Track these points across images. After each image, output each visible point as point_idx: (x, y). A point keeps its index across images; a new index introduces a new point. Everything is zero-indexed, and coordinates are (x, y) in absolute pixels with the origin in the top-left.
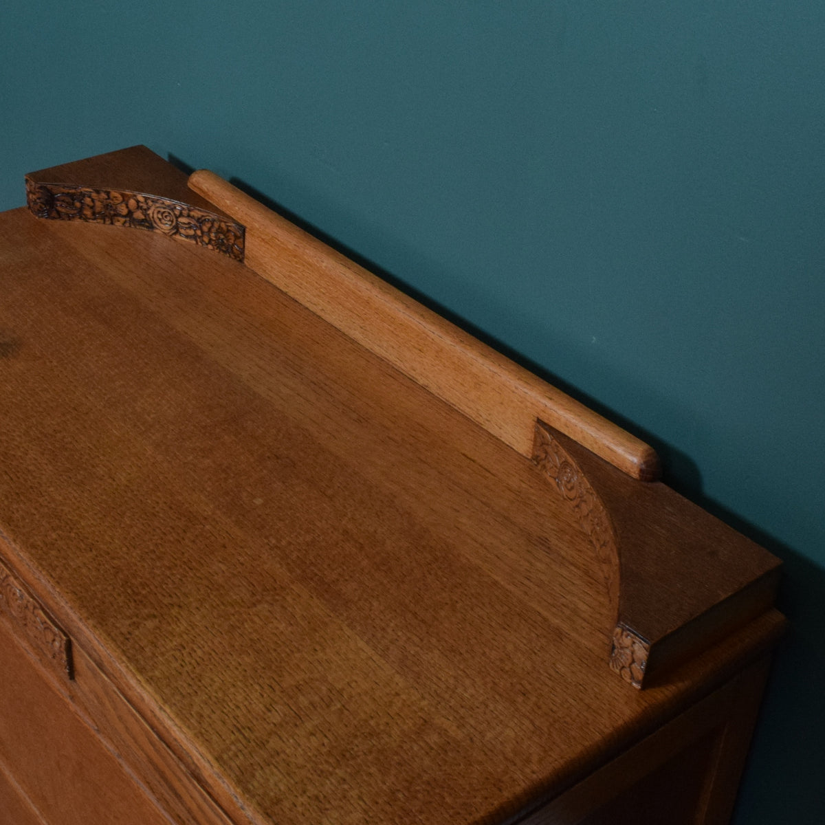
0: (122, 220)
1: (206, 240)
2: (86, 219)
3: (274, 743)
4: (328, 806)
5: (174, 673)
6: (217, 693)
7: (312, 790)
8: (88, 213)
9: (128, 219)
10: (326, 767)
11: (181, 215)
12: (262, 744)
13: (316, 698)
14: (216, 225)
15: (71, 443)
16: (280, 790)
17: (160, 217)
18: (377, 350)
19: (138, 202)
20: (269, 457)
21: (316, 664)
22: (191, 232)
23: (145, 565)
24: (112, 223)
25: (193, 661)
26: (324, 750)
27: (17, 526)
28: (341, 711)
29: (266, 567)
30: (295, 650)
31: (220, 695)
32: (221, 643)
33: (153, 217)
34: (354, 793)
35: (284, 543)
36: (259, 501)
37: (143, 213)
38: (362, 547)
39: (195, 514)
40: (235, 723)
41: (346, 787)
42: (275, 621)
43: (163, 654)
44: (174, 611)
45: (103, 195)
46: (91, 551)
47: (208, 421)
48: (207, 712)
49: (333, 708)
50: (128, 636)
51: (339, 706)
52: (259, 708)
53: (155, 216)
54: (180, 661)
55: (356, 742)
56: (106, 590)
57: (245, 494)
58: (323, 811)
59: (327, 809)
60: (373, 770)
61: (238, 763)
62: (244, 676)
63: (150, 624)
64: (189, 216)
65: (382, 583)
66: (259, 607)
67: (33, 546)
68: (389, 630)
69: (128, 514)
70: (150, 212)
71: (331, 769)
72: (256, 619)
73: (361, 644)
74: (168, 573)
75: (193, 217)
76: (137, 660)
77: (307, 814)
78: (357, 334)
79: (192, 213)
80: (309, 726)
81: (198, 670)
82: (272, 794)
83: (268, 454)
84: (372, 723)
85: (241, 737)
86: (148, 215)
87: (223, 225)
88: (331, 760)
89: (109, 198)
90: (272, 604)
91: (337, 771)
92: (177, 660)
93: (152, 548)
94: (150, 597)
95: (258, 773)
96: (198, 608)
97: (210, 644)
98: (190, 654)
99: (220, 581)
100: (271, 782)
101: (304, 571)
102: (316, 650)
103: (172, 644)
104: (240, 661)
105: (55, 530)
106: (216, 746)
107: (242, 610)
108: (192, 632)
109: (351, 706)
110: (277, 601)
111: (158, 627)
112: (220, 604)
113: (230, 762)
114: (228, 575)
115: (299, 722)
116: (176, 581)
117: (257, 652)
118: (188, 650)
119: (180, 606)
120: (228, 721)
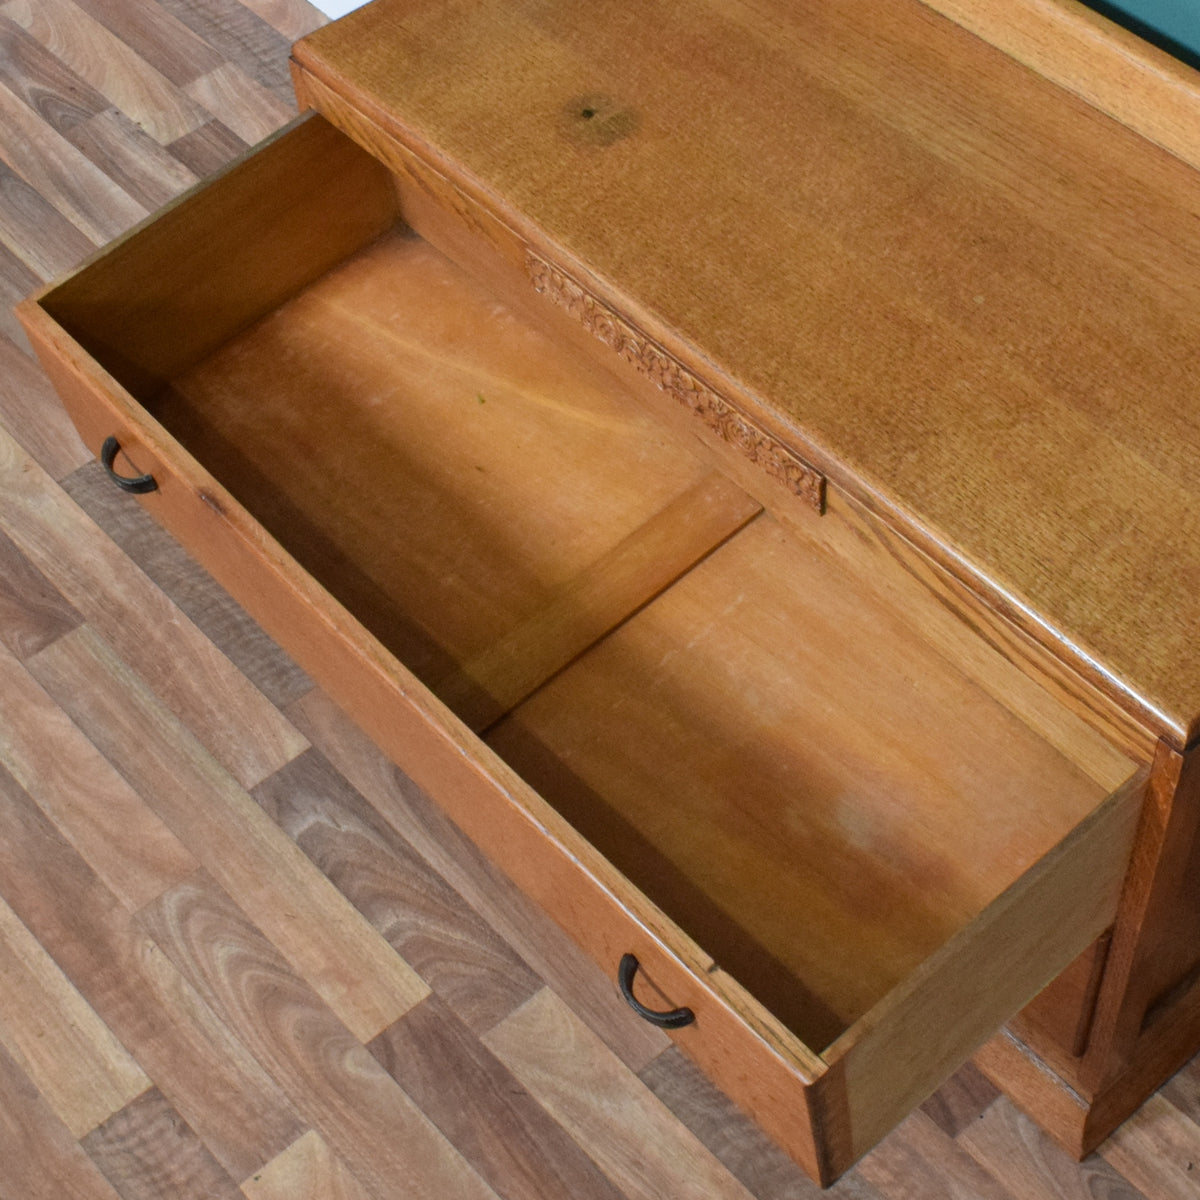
3: (1076, 573)
4: (1148, 631)
5: (954, 508)
6: (1003, 525)
7: (1128, 616)
10: (1134, 592)
12: (1066, 574)
13: (1106, 522)
15: (747, 246)
16: (1097, 619)
18: (1061, 81)
20: (974, 241)
21: (1095, 485)
23: (883, 389)
25: (970, 494)
26: (1129, 575)
27: (730, 357)
28: (1135, 532)
29: (1012, 379)
30: (1070, 472)
31: (1008, 526)
32: (991, 471)
34: (1169, 616)
35: (1022, 348)
36: (980, 300)
38: (1108, 346)
39: (916, 323)
40: (1032, 555)
41: (1160, 610)
42: (1041, 441)
43: (937, 489)
44: (932, 440)
46: (819, 377)
47: (891, 200)
48: (1000, 546)
49: (1127, 531)
50: (894, 472)
51: (1131, 528)
52: (1051, 536)
54: (955, 494)
55: (1158, 564)
56: (852, 422)
57: (961, 292)
58: (1144, 635)
59: (1148, 634)
60: (1183, 591)
61: (1048, 595)
62: (1026, 505)
63: (912, 457)
65: (1140, 387)
66: (1019, 427)
67: (757, 379)
68: (1161, 440)
69: (844, 330)
71: (1141, 594)
72: (1019, 440)
73: (1137, 458)
74: (910, 396)
76: (912, 498)
77: (1130, 640)
78: (1032, 61)
80: (1107, 551)
81: (978, 503)
82: (1090, 623)
83: (972, 238)
84: (1170, 543)
85: (1041, 568)
88: (1139, 584)
90: (1031, 422)
91: (1147, 595)
92: (951, 493)
93: (883, 368)
94: (901, 426)
95: (1071, 604)
96: (955, 434)
97: (980, 473)
98: (963, 486)
99: (969, 400)
100: (1086, 612)
101: (1053, 380)
102: (1091, 470)
103: (942, 477)
104: (1017, 489)
105: (772, 358)
106: (1021, 581)
107: (1002, 432)
108: (958, 461)
109: (1143, 527)
110: (1035, 418)
111: (921, 460)
112: (976, 427)
113: (1040, 596)
114: (975, 393)
115: (1095, 549)
116: (922, 404)
117: (1032, 477)
118: (960, 482)
119: (936, 434)
120: (1024, 554)
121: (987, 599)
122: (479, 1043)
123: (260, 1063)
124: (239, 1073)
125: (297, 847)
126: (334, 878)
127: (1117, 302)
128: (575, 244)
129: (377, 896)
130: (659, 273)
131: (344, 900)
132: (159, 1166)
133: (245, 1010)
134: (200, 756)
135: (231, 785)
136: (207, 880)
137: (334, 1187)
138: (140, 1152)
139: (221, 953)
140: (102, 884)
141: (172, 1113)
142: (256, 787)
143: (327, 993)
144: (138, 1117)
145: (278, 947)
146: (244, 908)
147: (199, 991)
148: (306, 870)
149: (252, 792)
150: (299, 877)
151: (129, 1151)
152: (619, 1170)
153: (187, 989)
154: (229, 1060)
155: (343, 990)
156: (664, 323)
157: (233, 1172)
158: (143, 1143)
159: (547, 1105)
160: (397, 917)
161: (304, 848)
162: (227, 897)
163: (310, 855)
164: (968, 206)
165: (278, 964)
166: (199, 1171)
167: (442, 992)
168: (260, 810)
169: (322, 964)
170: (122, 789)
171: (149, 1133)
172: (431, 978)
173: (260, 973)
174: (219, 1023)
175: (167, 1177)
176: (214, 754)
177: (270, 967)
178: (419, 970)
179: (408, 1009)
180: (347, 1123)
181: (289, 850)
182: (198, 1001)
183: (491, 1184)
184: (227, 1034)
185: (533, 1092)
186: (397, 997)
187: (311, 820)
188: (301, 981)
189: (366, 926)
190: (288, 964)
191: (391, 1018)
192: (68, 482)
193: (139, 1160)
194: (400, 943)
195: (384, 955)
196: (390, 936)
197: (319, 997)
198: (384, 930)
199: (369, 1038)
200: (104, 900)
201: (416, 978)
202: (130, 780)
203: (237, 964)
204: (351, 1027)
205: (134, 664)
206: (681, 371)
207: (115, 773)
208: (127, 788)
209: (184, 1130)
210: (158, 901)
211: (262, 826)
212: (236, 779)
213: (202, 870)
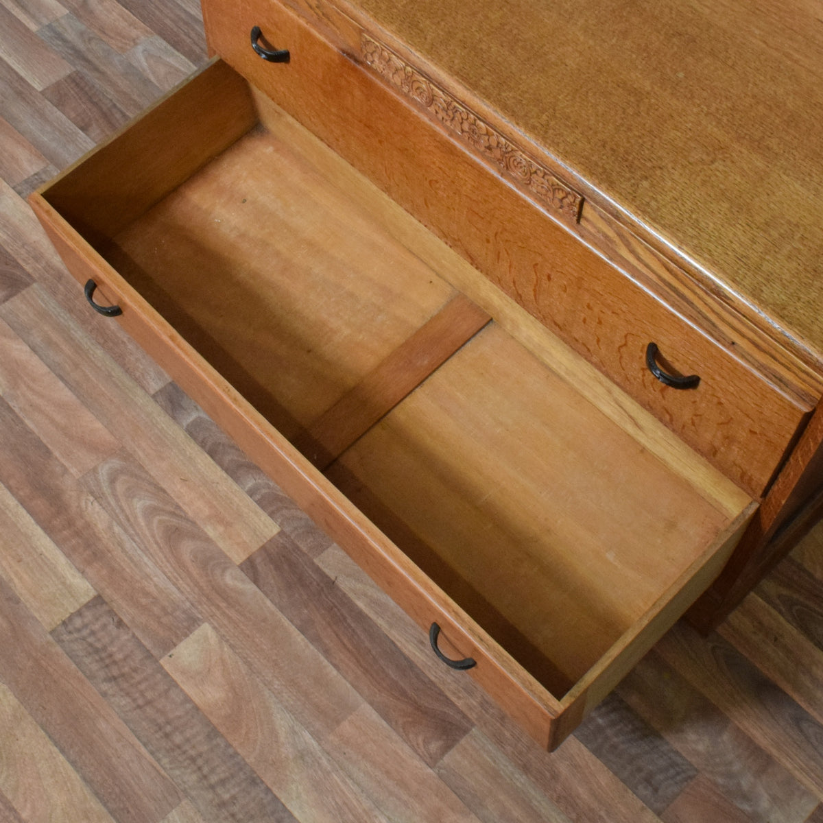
3: (766, 267)
4: (818, 308)
5: (678, 220)
6: (713, 232)
7: (804, 298)
10: (805, 280)
12: (759, 268)
13: (782, 231)
15: (518, 34)
16: (783, 299)
20: (673, 34)
21: (772, 205)
23: (621, 136)
25: (687, 210)
26: (801, 268)
27: (513, 111)
28: (803, 238)
29: (708, 130)
30: (754, 196)
31: (716, 233)
32: (700, 195)
35: (713, 109)
36: (681, 75)
38: (771, 109)
39: (639, 90)
40: (734, 254)
42: (732, 174)
43: (665, 206)
44: (658, 172)
46: (577, 127)
47: (614, 4)
48: (712, 247)
49: (797, 238)
50: (634, 195)
51: (799, 235)
52: (746, 241)
54: (677, 210)
56: (602, 159)
57: (668, 70)
58: (816, 311)
59: (818, 310)
61: (747, 282)
62: (727, 219)
63: (645, 184)
65: (795, 137)
66: (717, 164)
67: (534, 127)
68: (813, 175)
69: (590, 94)
71: (811, 281)
72: (718, 173)
73: (798, 187)
74: (640, 141)
76: (648, 213)
77: (807, 314)
80: (785, 252)
81: (694, 216)
82: (778, 302)
83: (671, 32)
85: (741, 263)
88: (809, 275)
90: (724, 161)
91: (815, 282)
92: (675, 210)
93: (620, 121)
94: (636, 162)
95: (764, 288)
96: (673, 168)
97: (693, 196)
98: (683, 204)
99: (681, 145)
100: (776, 295)
101: (736, 132)
102: (768, 195)
103: (668, 198)
104: (719, 207)
105: (543, 113)
106: (728, 271)
107: (705, 167)
108: (678, 187)
109: (807, 235)
110: (727, 158)
111: (652, 185)
112: (688, 164)
113: (742, 282)
114: (685, 140)
115: (777, 250)
116: (649, 147)
117: (729, 199)
118: (680, 202)
119: (660, 168)
120: (730, 253)
121: (703, 284)
122: (313, 563)
123: (168, 578)
124: (156, 586)
125: (185, 433)
126: (212, 453)
127: (773, 78)
128: (399, 31)
129: (240, 466)
130: (459, 51)
131: (219, 469)
132: (104, 648)
133: (157, 543)
134: (118, 372)
135: (140, 392)
136: (126, 456)
137: (223, 661)
138: (91, 640)
139: (139, 505)
140: (56, 458)
141: (111, 612)
142: (157, 393)
143: (210, 531)
144: (89, 616)
145: (177, 500)
146: (152, 474)
147: (126, 531)
148: (193, 449)
149: (154, 397)
150: (188, 453)
151: (84, 639)
152: (410, 648)
153: (117, 529)
154: (148, 577)
155: (221, 529)
156: (465, 87)
157: (155, 652)
158: (93, 633)
159: (360, 604)
160: (255, 479)
161: (191, 434)
162: (141, 467)
163: (195, 439)
164: (667, 10)
165: (177, 512)
166: (132, 652)
167: (287, 529)
168: (159, 408)
169: (207, 511)
170: (65, 394)
171: (96, 627)
172: (279, 520)
173: (166, 518)
174: (139, 552)
175: (111, 656)
176: (127, 371)
177: (173, 514)
178: (271, 515)
179: (265, 541)
180: (229, 618)
181: (181, 436)
182: (125, 537)
183: (327, 658)
184: (146, 559)
185: (351, 595)
186: (258, 533)
187: (194, 416)
188: (194, 523)
189: (235, 487)
190: (184, 512)
191: (255, 547)
192: (19, 188)
193: (91, 645)
194: (258, 497)
195: (248, 506)
196: (251, 493)
197: (206, 534)
198: (247, 489)
199: (241, 561)
200: (58, 469)
201: (269, 521)
202: (71, 388)
203: (150, 512)
204: (228, 554)
205: (71, 311)
206: (478, 122)
207: (61, 384)
208: (69, 393)
209: (120, 624)
210: (95, 470)
211: (162, 420)
212: (143, 387)
213: (123, 449)
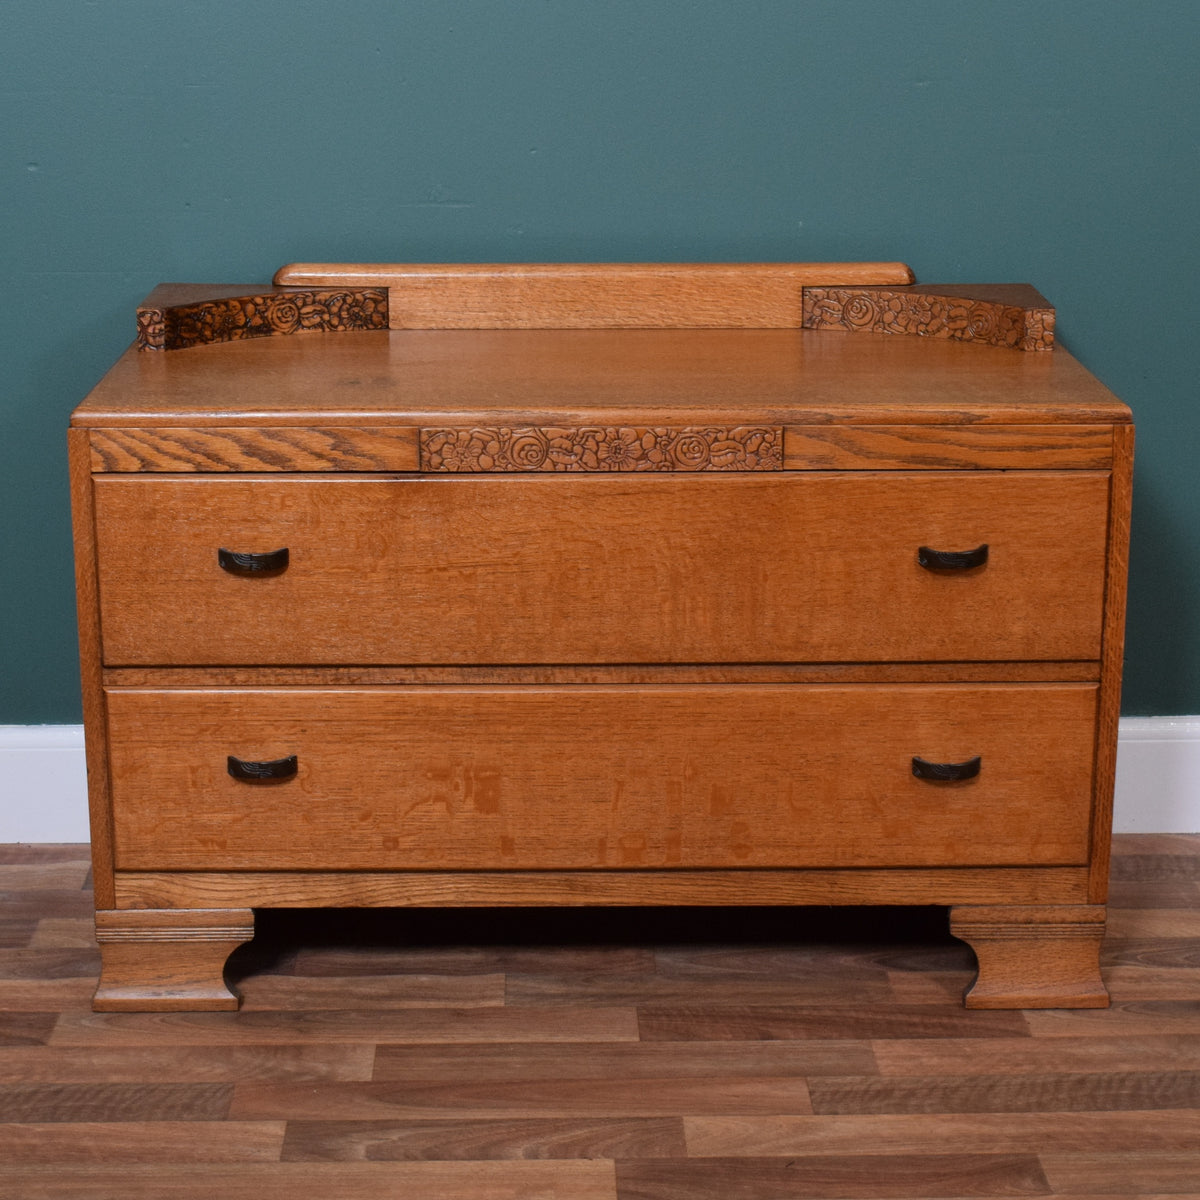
0: (239, 331)
1: (335, 322)
2: (205, 341)
8: (208, 333)
9: (245, 330)
11: (305, 304)
14: (349, 300)
17: (280, 315)
19: (256, 305)
22: (317, 319)
24: (230, 339)
33: (272, 319)
37: (261, 318)
45: (223, 307)
53: (275, 316)
64: (314, 302)
70: (268, 314)
75: (320, 302)
79: (318, 298)
86: (266, 317)
87: (359, 296)
89: (228, 310)
125: (375, 1162)
126: (435, 1158)
129: (484, 1149)
131: (464, 1162)
135: (260, 1166)
148: (407, 1166)
149: (284, 1160)
150: (406, 1171)
152: (888, 1149)
160: (516, 1147)
161: (383, 1159)
163: (394, 1159)
167: (621, 1156)
168: (308, 1163)
169: (510, 1191)
172: (600, 1156)
178: (584, 1157)
179: (614, 1174)
181: (372, 1166)
186: (596, 1173)
187: (361, 1147)
189: (504, 1162)
191: (611, 1184)
194: (543, 1155)
195: (544, 1166)
196: (533, 1156)
198: (520, 1156)
211: (328, 1168)
212: (257, 1162)
